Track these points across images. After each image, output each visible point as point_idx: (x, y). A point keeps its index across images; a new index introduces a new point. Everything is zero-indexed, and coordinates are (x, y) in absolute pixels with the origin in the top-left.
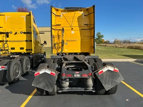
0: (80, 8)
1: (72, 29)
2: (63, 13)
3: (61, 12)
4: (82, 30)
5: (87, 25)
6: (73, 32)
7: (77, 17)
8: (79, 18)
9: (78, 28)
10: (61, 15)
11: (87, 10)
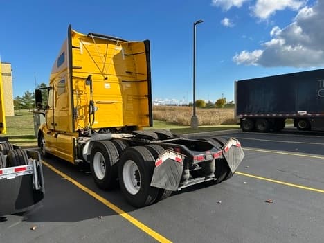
0: (120, 40)
1: (106, 78)
2: (85, 43)
3: (80, 39)
4: (122, 82)
5: (129, 73)
6: (107, 85)
7: (112, 56)
8: (116, 58)
9: (116, 78)
10: (81, 46)
11: (130, 44)
